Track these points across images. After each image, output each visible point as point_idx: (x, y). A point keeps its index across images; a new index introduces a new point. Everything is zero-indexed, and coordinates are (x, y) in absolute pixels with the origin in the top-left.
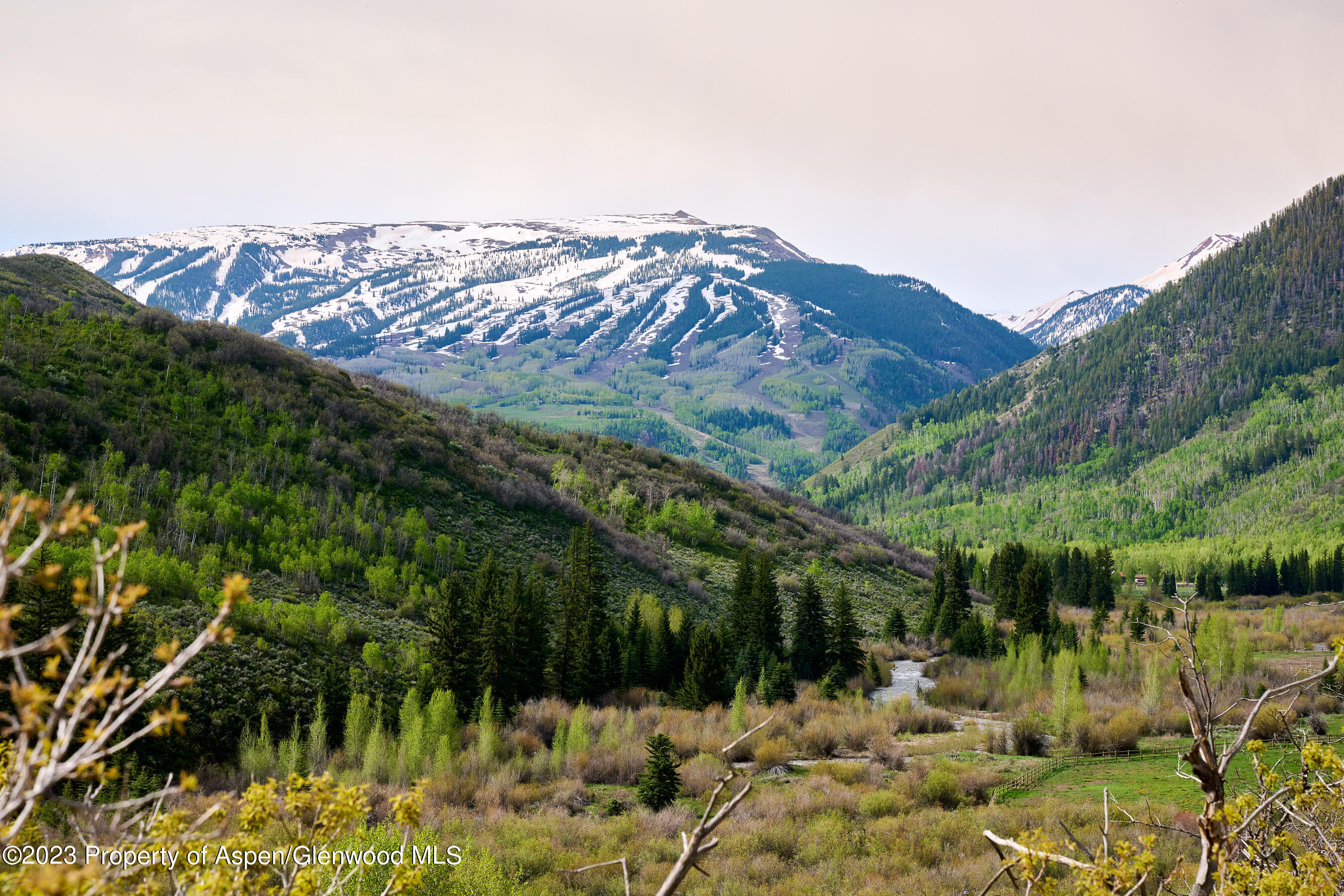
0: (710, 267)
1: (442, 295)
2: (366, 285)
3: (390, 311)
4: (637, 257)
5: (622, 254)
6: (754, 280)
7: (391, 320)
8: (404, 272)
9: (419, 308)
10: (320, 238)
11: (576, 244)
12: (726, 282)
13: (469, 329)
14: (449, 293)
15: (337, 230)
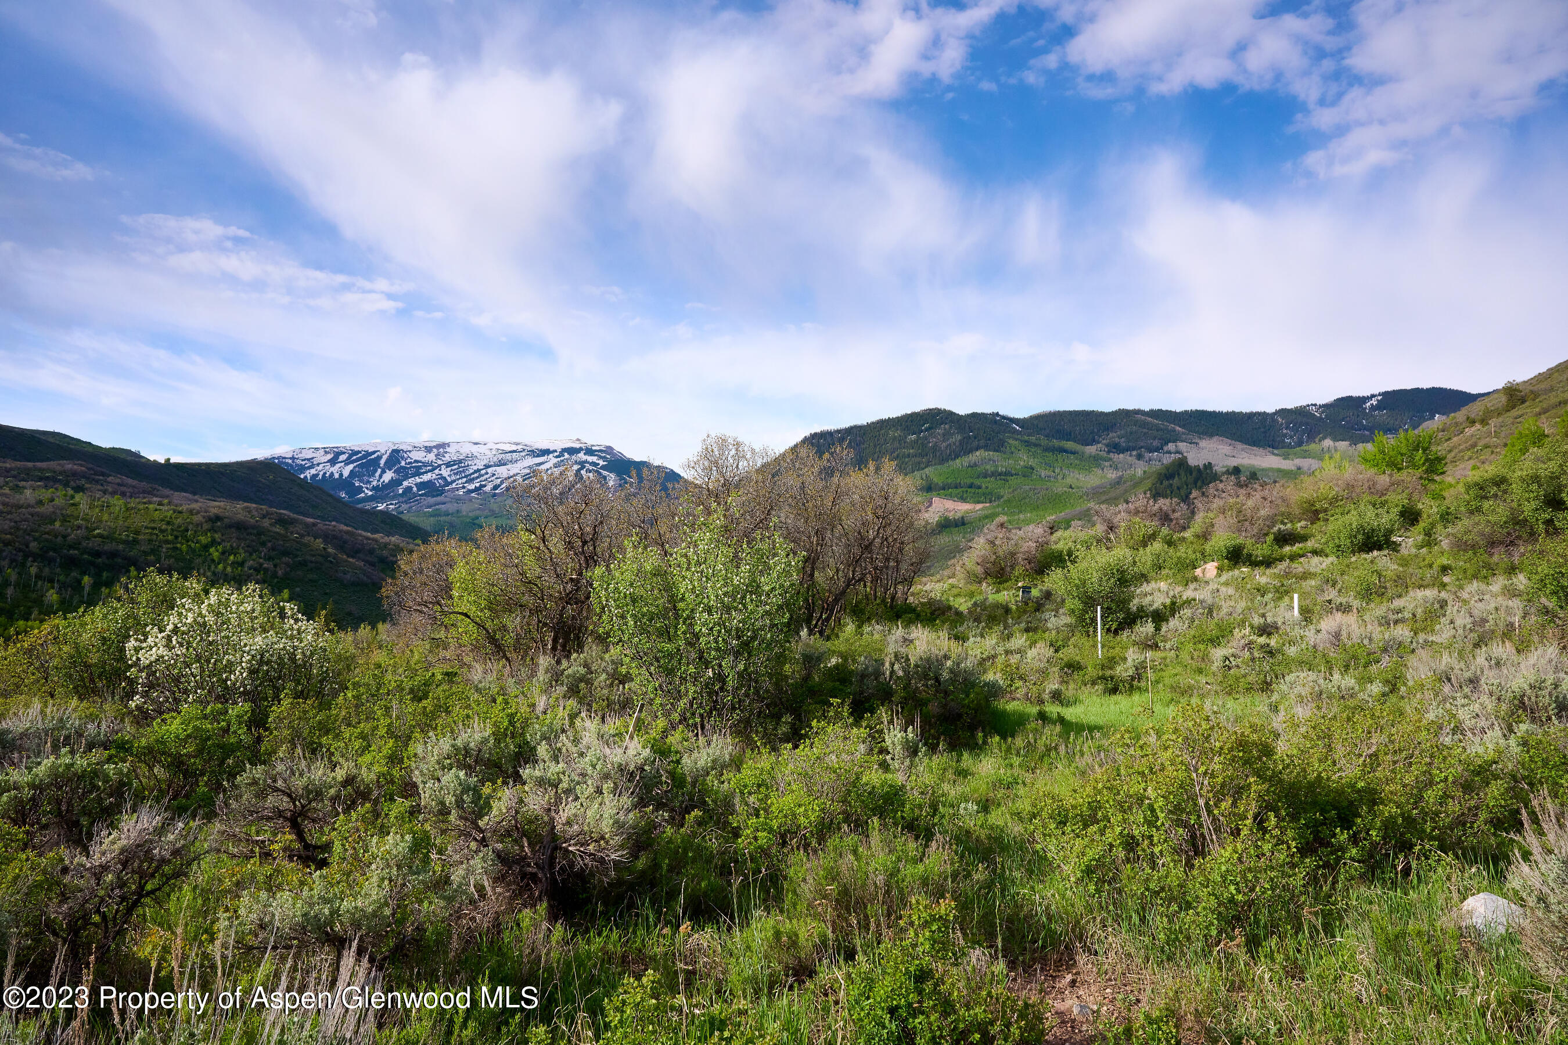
0: (586, 462)
1: (475, 472)
2: (443, 467)
3: (453, 478)
4: (557, 457)
5: (551, 456)
6: (603, 468)
7: (454, 481)
8: (460, 462)
9: (466, 477)
10: (426, 447)
11: (532, 451)
12: (591, 468)
13: (485, 486)
14: (479, 470)
15: (434, 444)
